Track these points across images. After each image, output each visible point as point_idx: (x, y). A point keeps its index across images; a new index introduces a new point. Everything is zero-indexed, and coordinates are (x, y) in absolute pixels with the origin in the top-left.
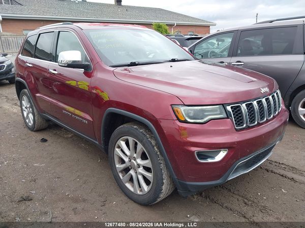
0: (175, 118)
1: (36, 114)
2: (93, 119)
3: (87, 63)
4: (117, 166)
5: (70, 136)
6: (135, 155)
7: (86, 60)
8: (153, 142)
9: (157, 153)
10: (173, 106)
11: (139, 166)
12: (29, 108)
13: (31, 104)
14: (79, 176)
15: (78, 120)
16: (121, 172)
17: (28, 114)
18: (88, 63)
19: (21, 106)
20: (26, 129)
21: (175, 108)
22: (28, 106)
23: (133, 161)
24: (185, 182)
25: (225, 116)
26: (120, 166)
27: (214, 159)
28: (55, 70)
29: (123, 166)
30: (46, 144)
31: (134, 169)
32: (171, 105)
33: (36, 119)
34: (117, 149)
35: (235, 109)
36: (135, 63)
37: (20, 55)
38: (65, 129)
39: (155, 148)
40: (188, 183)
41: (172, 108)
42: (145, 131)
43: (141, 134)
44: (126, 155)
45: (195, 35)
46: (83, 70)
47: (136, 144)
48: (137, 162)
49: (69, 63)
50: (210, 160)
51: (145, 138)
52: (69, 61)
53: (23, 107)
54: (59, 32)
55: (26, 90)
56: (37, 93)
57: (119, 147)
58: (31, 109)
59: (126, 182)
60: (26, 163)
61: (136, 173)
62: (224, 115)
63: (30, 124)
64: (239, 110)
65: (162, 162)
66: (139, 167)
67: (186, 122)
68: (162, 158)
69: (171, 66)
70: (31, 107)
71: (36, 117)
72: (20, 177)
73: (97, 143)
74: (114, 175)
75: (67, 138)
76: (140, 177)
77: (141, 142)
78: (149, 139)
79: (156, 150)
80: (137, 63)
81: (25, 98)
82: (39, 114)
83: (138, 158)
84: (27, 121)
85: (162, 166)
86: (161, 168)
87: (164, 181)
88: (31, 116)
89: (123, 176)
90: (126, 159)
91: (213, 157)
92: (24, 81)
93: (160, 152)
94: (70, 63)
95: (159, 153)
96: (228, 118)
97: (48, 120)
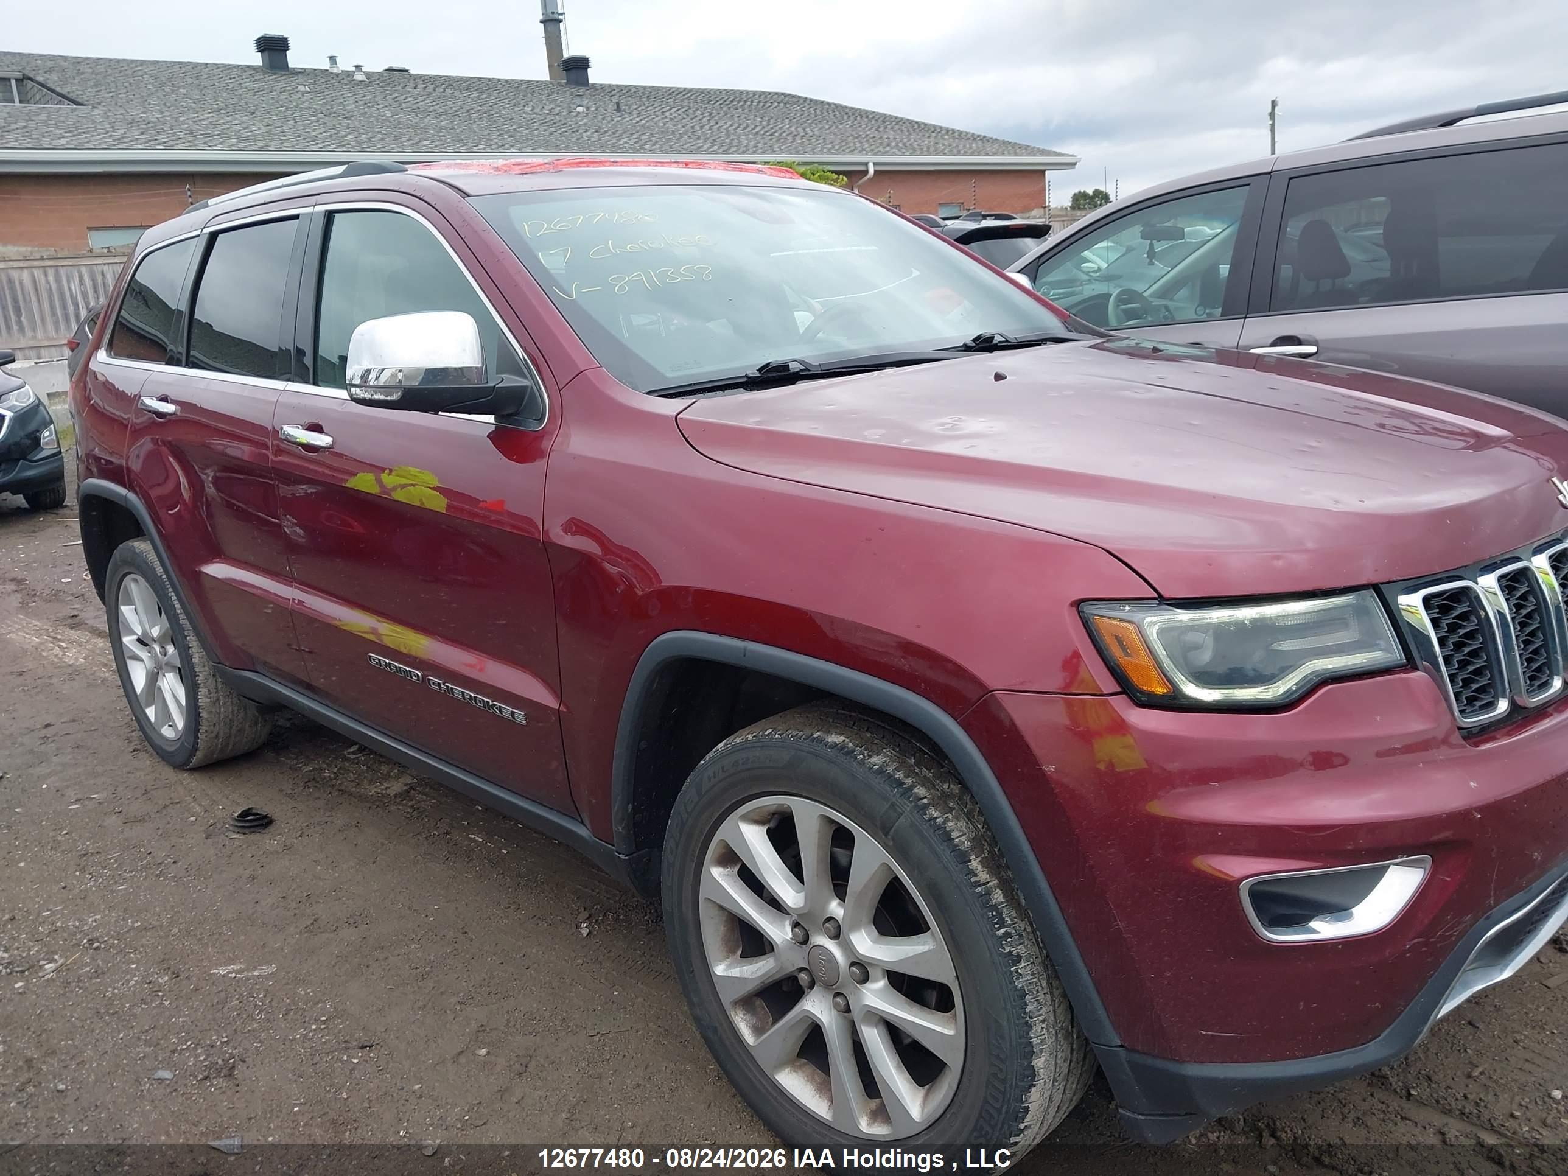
0: (1108, 684)
1: (203, 672)
2: (559, 695)
3: (511, 381)
4: (720, 970)
5: (396, 787)
6: (835, 908)
7: (507, 362)
8: (960, 832)
9: (988, 893)
10: (1089, 609)
11: (862, 970)
12: (162, 641)
13: (173, 619)
14: (481, 1029)
15: (465, 705)
16: (746, 1003)
17: (153, 678)
18: (520, 382)
19: (115, 629)
20: (145, 760)
21: (1108, 619)
22: (155, 632)
23: (822, 940)
24: (1172, 1067)
25: (1397, 655)
26: (735, 972)
27: (1349, 917)
28: (316, 428)
29: (757, 970)
30: (269, 841)
31: (827, 986)
32: (1077, 604)
33: (203, 700)
34: (717, 872)
35: (1445, 610)
36: (785, 367)
37: (102, 355)
38: (367, 748)
39: (975, 863)
40: (1194, 1070)
41: (1086, 624)
42: (902, 765)
43: (877, 782)
44: (774, 903)
45: (998, 217)
46: (491, 418)
47: (842, 838)
48: (848, 948)
49: (407, 384)
50: (1324, 929)
51: (908, 807)
52: (410, 374)
53: (128, 640)
54: (330, 215)
55: (141, 546)
56: (208, 560)
57: (729, 858)
58: (171, 649)
59: (780, 1066)
60: (164, 965)
61: (848, 1010)
62: (1389, 652)
63: (167, 732)
64: (1464, 617)
65: (1020, 950)
66: (865, 979)
67: (1176, 703)
68: (1022, 925)
69: (999, 377)
70: (175, 636)
71: (202, 692)
72: (142, 1050)
73: (583, 831)
74: (697, 1020)
75: (381, 802)
76: (874, 1040)
77: (882, 830)
78: (933, 812)
79: (983, 875)
80: (794, 367)
81: (135, 587)
82: (217, 672)
83: (855, 927)
84: (151, 712)
85: (1026, 973)
86: (1019, 984)
87: (1039, 1062)
88: (171, 686)
89: (758, 1030)
90: (779, 932)
91: (1338, 910)
92: (131, 496)
93: (1006, 886)
94: (415, 383)
95: (998, 897)
96: (1410, 665)
97: (273, 707)
